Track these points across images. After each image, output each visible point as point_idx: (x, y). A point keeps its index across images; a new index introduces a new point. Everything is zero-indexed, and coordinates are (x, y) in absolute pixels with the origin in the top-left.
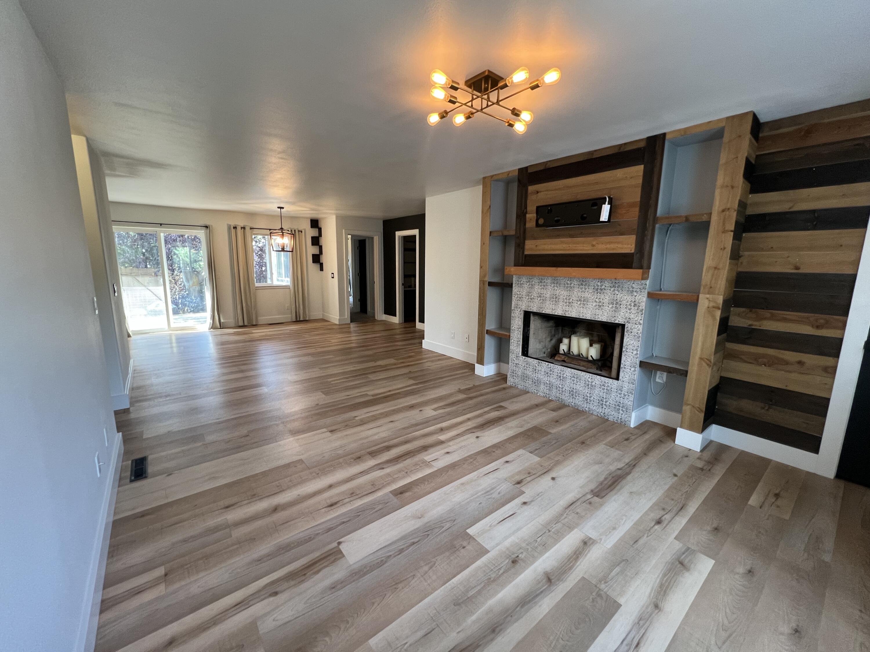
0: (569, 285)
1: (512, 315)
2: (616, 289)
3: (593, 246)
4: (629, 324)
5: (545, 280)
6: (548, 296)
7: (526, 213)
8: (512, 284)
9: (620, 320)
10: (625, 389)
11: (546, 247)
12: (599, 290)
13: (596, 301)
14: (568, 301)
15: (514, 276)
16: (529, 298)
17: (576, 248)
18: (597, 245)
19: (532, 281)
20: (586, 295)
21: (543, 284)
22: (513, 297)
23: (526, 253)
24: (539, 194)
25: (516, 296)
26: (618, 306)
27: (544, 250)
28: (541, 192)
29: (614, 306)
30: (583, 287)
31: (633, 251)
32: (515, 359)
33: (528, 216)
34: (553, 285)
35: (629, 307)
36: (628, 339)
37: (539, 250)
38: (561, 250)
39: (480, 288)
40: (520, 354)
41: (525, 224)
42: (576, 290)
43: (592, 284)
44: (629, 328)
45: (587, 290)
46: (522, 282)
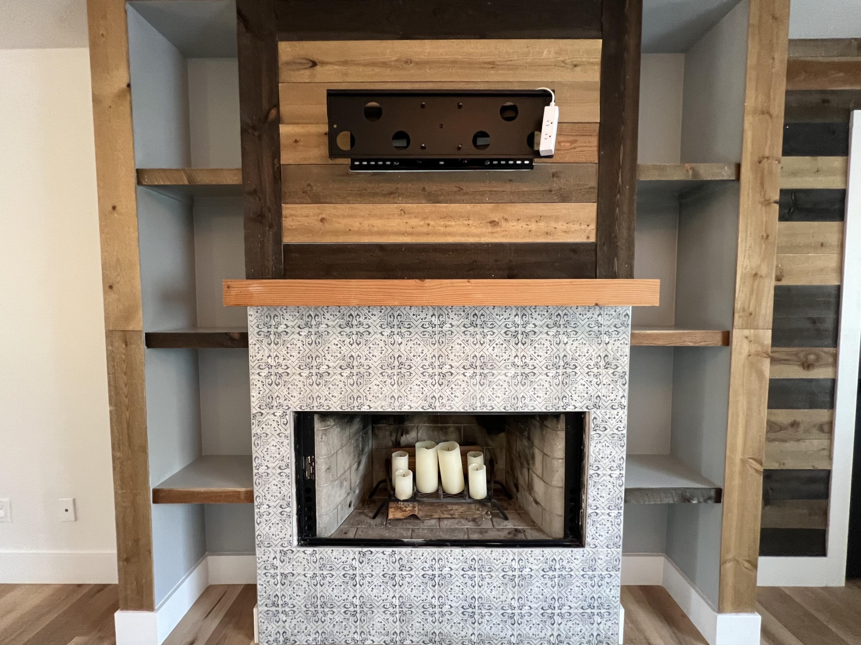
0: (437, 329)
1: (255, 429)
2: (562, 330)
3: (493, 223)
4: (598, 412)
5: (362, 319)
6: (375, 362)
7: (278, 120)
8: (244, 337)
9: (578, 405)
10: (601, 564)
11: (355, 224)
12: (520, 336)
13: (514, 364)
14: (437, 371)
15: (251, 311)
16: (311, 375)
17: (448, 230)
18: (503, 224)
19: (319, 324)
20: (487, 350)
21: (354, 330)
22: (254, 378)
23: (288, 239)
24: (318, 68)
25: (264, 373)
26: (569, 370)
27: (349, 232)
28: (323, 63)
29: (560, 371)
30: (478, 330)
31: (593, 239)
32: (277, 563)
33: (284, 129)
34: (387, 332)
35: (595, 370)
36: (599, 446)
37: (336, 233)
38: (403, 234)
39: (111, 357)
40: (295, 543)
41: (276, 155)
42: (458, 338)
43: (500, 321)
44: (599, 421)
45: (489, 337)
46: (281, 328)
